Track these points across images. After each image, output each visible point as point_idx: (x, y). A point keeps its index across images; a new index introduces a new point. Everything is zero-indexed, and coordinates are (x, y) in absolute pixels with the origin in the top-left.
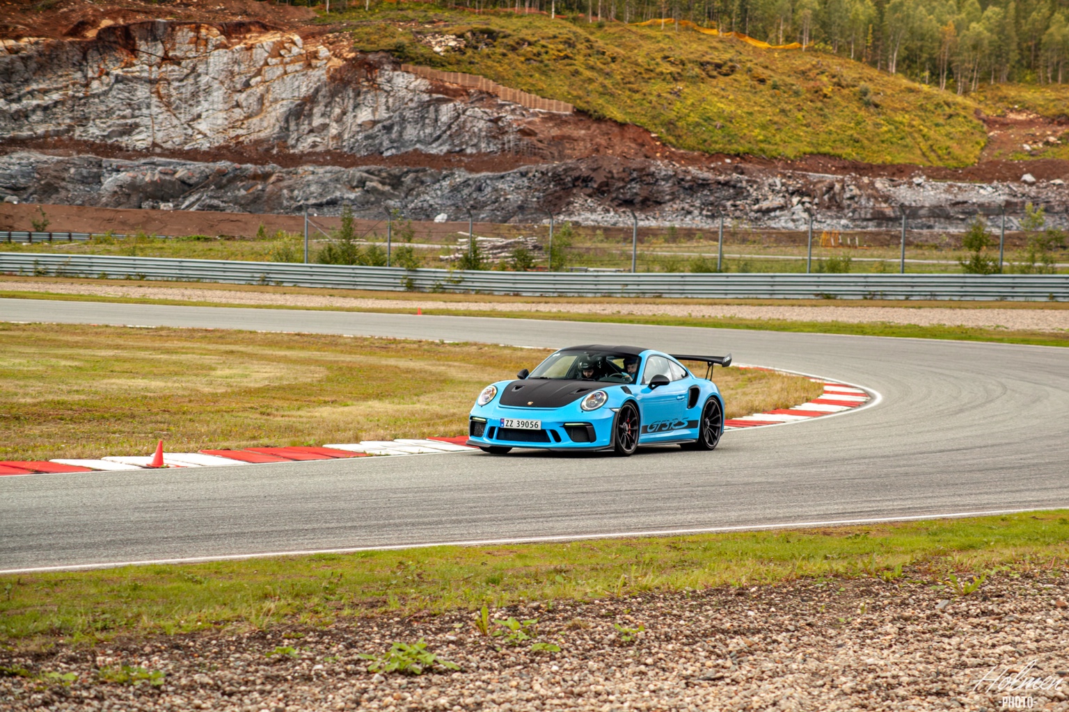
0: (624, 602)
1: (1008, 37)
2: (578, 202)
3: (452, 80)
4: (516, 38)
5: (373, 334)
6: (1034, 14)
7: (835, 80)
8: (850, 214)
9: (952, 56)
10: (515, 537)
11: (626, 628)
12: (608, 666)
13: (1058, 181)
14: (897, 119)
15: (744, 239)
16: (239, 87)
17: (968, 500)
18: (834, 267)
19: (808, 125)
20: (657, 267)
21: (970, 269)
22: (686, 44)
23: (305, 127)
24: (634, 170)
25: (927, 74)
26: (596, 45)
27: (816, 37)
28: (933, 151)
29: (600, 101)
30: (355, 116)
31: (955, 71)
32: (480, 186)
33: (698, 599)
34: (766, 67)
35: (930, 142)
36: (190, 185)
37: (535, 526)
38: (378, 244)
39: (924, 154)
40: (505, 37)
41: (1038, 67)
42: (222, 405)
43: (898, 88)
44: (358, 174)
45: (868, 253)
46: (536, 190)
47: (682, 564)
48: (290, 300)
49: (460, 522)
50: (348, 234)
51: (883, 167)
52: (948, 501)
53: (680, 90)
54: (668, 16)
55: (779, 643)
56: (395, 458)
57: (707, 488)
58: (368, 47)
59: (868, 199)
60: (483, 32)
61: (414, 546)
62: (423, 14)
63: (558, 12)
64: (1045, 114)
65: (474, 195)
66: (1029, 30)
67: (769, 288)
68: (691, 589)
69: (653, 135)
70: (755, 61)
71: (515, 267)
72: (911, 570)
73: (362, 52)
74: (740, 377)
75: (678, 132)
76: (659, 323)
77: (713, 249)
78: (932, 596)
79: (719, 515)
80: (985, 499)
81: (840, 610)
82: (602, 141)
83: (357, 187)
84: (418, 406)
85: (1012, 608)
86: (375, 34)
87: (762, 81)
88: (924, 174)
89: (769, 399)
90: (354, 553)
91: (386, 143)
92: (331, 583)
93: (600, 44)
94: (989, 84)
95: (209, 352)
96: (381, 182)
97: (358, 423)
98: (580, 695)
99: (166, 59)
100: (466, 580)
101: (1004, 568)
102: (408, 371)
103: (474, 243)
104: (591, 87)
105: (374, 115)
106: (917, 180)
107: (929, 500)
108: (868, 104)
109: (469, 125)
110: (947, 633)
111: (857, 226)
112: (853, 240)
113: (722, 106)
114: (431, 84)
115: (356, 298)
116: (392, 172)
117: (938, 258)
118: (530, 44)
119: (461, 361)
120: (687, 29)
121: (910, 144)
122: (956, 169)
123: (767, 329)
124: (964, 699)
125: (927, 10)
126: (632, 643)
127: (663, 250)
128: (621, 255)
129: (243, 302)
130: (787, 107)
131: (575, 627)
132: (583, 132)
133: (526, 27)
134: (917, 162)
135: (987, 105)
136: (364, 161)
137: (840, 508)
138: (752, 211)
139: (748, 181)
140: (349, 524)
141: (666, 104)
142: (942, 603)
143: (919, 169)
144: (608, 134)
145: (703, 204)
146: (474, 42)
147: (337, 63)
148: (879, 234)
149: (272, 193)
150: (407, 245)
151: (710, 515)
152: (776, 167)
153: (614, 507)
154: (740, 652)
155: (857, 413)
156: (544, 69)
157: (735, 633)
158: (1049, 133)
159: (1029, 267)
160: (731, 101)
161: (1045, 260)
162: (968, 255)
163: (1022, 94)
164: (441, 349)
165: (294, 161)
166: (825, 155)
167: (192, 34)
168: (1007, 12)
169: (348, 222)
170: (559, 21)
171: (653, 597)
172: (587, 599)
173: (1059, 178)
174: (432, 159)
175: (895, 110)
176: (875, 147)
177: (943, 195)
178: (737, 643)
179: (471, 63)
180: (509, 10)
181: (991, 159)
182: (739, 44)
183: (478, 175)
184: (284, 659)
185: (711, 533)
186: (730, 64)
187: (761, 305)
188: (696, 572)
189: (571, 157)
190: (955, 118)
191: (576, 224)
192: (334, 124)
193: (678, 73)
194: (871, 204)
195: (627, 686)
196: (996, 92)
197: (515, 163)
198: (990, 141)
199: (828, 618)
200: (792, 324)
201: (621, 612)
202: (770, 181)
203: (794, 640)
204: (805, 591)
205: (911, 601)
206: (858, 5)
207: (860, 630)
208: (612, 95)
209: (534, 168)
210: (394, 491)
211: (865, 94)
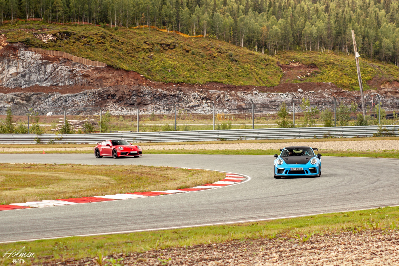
0: (159, 252)
1: (288, 32)
2: (110, 105)
3: (52, 54)
4: (79, 35)
5: (24, 162)
6: (298, 22)
7: (218, 50)
8: (228, 107)
9: (266, 40)
11: (163, 261)
13: (312, 92)
14: (245, 66)
15: (184, 118)
17: (295, 212)
18: (224, 127)
19: (208, 70)
20: (148, 130)
21: (281, 126)
22: (154, 36)
24: (134, 91)
25: (256, 47)
26: (115, 37)
27: (209, 32)
28: (261, 79)
29: (118, 61)
30: (8, 71)
31: (268, 46)
32: (66, 100)
33: (193, 249)
34: (189, 45)
35: (259, 76)
37: (112, 228)
38: (23, 125)
39: (257, 81)
40: (74, 35)
41: (301, 44)
43: (245, 53)
44: (11, 96)
45: (237, 122)
46: (91, 101)
47: (181, 238)
49: (78, 228)
50: (10, 120)
51: (240, 87)
52: (287, 212)
53: (152, 56)
54: (145, 24)
55: (230, 263)
56: (43, 208)
57: (184, 212)
58: (13, 41)
59: (235, 101)
60: (64, 33)
61: (60, 237)
62: (37, 26)
63: (97, 23)
64: (305, 63)
65: (64, 104)
66: (297, 28)
67: (197, 137)
68: (187, 246)
69: (141, 75)
70: (184, 43)
71: (85, 132)
72: (279, 235)
73: (10, 43)
74: (189, 173)
75: (153, 74)
77: (172, 122)
78: (290, 244)
79: (192, 221)
80: (302, 211)
81: (253, 250)
82: (119, 79)
83: (11, 102)
84: (49, 189)
85: (324, 245)
86: (16, 35)
87: (187, 51)
88: (258, 90)
89: (203, 180)
90: (34, 241)
91: (23, 82)
93: (116, 36)
94: (282, 51)
96: (21, 100)
97: (23, 197)
100: (88, 247)
101: (317, 233)
102: (42, 176)
103: (67, 122)
104: (113, 55)
105: (17, 70)
106: (255, 92)
107: (279, 212)
108: (232, 60)
109: (60, 73)
110: (299, 256)
111: (231, 112)
112: (230, 117)
113: (171, 62)
114: (42, 56)
115: (14, 148)
116: (26, 95)
117: (267, 123)
118: (85, 37)
119: (64, 171)
120: (154, 30)
121: (251, 77)
122: (271, 87)
123: (198, 154)
125: (255, 20)
127: (150, 123)
128: (132, 126)
130: (199, 62)
131: (140, 261)
132: (111, 75)
133: (83, 30)
134: (254, 84)
135: (281, 60)
136: (14, 90)
137: (243, 217)
138: (186, 107)
139: (183, 94)
140: (29, 231)
141: (146, 62)
142: (294, 246)
143: (256, 87)
144: (122, 75)
145: (165, 105)
146: (60, 37)
147: (0, 48)
148: (240, 115)
151: (188, 221)
152: (195, 88)
153: (145, 221)
155: (241, 184)
156: (92, 48)
157: (210, 260)
158: (307, 71)
159: (305, 125)
160: (174, 60)
162: (281, 120)
163: (296, 55)
164: (55, 167)
166: (216, 82)
168: (287, 21)
169: (9, 114)
170: (98, 27)
171: (171, 249)
172: (142, 251)
173: (312, 90)
174: (44, 88)
175: (244, 62)
176: (236, 79)
177: (266, 98)
179: (59, 46)
180: (75, 23)
181: (285, 82)
182: (177, 36)
183: (65, 95)
186: (173, 44)
187: (194, 144)
188: (188, 240)
189: (106, 86)
190: (269, 66)
191: (110, 115)
193: (151, 49)
194: (236, 102)
196: (285, 55)
197: (81, 89)
198: (284, 75)
199: (248, 253)
200: (208, 151)
201: (159, 255)
202: (193, 94)
203: (236, 261)
204: (236, 245)
205: (281, 245)
206: (226, 19)
207: (263, 257)
208: (122, 59)
209: (90, 91)
210: (46, 219)
211: (231, 56)
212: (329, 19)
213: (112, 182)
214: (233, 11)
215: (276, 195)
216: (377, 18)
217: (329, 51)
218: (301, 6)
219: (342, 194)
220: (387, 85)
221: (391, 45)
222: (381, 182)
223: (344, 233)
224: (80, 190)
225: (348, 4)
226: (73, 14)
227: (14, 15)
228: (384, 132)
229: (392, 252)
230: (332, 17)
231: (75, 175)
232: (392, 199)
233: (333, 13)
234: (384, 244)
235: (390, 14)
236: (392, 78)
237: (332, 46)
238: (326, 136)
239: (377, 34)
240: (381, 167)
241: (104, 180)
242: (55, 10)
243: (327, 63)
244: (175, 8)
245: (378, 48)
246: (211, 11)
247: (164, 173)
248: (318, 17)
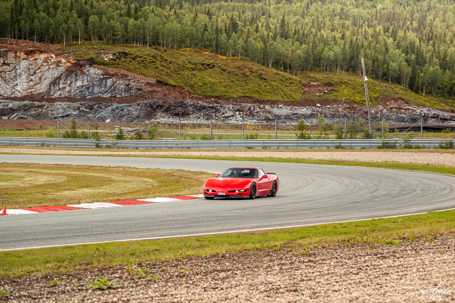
0: (180, 261)
1: (310, 55)
2: (159, 114)
3: (112, 70)
4: (135, 55)
5: (84, 164)
6: (318, 47)
7: (250, 70)
8: (257, 118)
9: (291, 62)
10: (139, 238)
11: (182, 271)
12: (176, 285)
13: (329, 106)
14: (272, 84)
15: (219, 127)
16: (32, 74)
17: (302, 221)
18: (252, 137)
19: (241, 86)
20: (188, 138)
21: (300, 138)
22: (197, 57)
23: (57, 88)
24: (179, 103)
25: (282, 68)
26: (164, 57)
27: (243, 55)
28: (285, 95)
29: (166, 78)
30: (75, 84)
31: (292, 67)
32: (122, 109)
33: (208, 259)
34: (226, 66)
35: (284, 92)
36: (14, 110)
37: (147, 234)
38: (85, 131)
39: (282, 97)
40: (130, 55)
41: (321, 66)
42: (27, 191)
43: (272, 73)
44: (77, 105)
45: (264, 132)
46: (143, 110)
47: (201, 246)
48: (52, 152)
49: (119, 233)
50: (74, 127)
51: (268, 101)
52: (295, 221)
53: (195, 74)
54: (190, 47)
55: (237, 274)
56: (93, 210)
57: (209, 218)
58: (80, 59)
60: (122, 53)
61: (102, 242)
62: (100, 47)
63: (150, 46)
64: (323, 82)
65: (120, 112)
66: (317, 53)
67: (229, 145)
68: (205, 256)
69: (185, 90)
70: (222, 63)
71: (136, 138)
72: (283, 246)
73: (78, 60)
75: (195, 89)
76: (189, 158)
77: (208, 131)
78: (291, 256)
79: (214, 228)
80: (308, 220)
81: (259, 262)
82: (167, 92)
83: (77, 110)
84: (101, 190)
85: (319, 259)
86: (83, 54)
87: (224, 70)
88: (283, 104)
90: (80, 245)
91: (87, 94)
92: (71, 256)
93: (166, 57)
94: (304, 72)
95: (22, 172)
96: (85, 108)
97: (79, 197)
98: (166, 296)
99: (4, 64)
100: (122, 254)
101: (316, 245)
102: (97, 177)
103: (121, 130)
104: (162, 73)
105: (83, 83)
106: (280, 106)
107: (289, 221)
108: (262, 79)
109: (118, 87)
110: (297, 269)
111: (259, 122)
112: (258, 127)
113: (210, 79)
114: (103, 72)
115: (77, 150)
116: (90, 104)
117: (288, 134)
118: (140, 57)
119: (117, 173)
120: (197, 52)
121: (277, 93)
122: (294, 102)
123: (228, 160)
124: (303, 292)
125: (282, 45)
126: (184, 276)
127: (190, 132)
128: (175, 134)
129: (34, 153)
130: (234, 80)
131: (163, 271)
132: (160, 89)
133: (138, 51)
134: (280, 99)
135: (303, 79)
136: (79, 100)
137: (257, 224)
138: (222, 117)
139: (220, 106)
140: (77, 234)
141: (190, 79)
142: (294, 258)
143: (281, 102)
144: (169, 90)
145: (204, 115)
146: (119, 57)
147: (69, 64)
148: (267, 125)
149: (45, 113)
150: (96, 131)
151: (211, 228)
152: (230, 101)
153: (175, 226)
154: (223, 278)
156: (145, 66)
157: (222, 271)
158: (325, 89)
159: (320, 137)
160: (213, 77)
161: (325, 134)
162: (299, 132)
163: (315, 75)
164: (109, 169)
165: (52, 100)
166: (247, 97)
167: (14, 55)
168: (309, 47)
169: (74, 122)
170: (150, 49)
171: (191, 259)
172: (167, 260)
174: (104, 99)
175: (272, 81)
176: (265, 94)
177: (289, 111)
178: (222, 275)
179: (118, 64)
180: (132, 45)
181: (305, 98)
182: (216, 57)
183: (122, 105)
184: (55, 285)
185: (211, 235)
186: (213, 64)
187: (226, 151)
188: (207, 249)
189: (155, 98)
190: (293, 84)
191: (158, 122)
192: (68, 87)
193: (194, 68)
194: (264, 114)
195: (183, 292)
196: (306, 75)
197: (135, 101)
198: (305, 92)
199: (254, 265)
200: (238, 158)
201: (180, 265)
202: (228, 106)
203: (243, 273)
204: (246, 255)
205: (284, 258)
206: (258, 44)
207: (266, 269)
208: (170, 75)
209: (142, 102)
210: (94, 222)
211: (261, 75)
212: (345, 45)
213: (155, 184)
214: (263, 37)
215: (289, 202)
216: (386, 45)
217: (344, 72)
218: (321, 34)
219: (344, 203)
220: (392, 102)
221: (397, 68)
222: (380, 191)
223: (339, 246)
224: (127, 191)
225: (362, 33)
226: (130, 37)
227: (81, 37)
228: (386, 145)
229: (376, 267)
230: (347, 44)
231: (125, 177)
232: (386, 209)
233: (348, 40)
234: (370, 259)
235: (397, 42)
236: (397, 96)
237: (346, 68)
238: (337, 147)
239: (385, 59)
240: (381, 177)
241: (148, 182)
242: (115, 34)
243: (342, 83)
244: (215, 34)
245: (385, 70)
246: (245, 37)
247: (199, 177)
248: (336, 44)
